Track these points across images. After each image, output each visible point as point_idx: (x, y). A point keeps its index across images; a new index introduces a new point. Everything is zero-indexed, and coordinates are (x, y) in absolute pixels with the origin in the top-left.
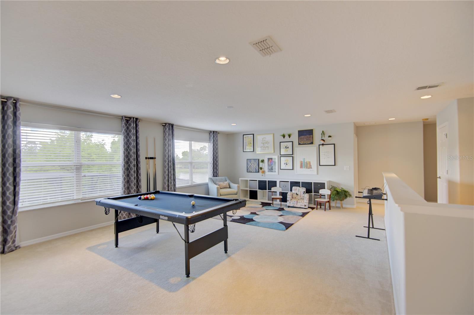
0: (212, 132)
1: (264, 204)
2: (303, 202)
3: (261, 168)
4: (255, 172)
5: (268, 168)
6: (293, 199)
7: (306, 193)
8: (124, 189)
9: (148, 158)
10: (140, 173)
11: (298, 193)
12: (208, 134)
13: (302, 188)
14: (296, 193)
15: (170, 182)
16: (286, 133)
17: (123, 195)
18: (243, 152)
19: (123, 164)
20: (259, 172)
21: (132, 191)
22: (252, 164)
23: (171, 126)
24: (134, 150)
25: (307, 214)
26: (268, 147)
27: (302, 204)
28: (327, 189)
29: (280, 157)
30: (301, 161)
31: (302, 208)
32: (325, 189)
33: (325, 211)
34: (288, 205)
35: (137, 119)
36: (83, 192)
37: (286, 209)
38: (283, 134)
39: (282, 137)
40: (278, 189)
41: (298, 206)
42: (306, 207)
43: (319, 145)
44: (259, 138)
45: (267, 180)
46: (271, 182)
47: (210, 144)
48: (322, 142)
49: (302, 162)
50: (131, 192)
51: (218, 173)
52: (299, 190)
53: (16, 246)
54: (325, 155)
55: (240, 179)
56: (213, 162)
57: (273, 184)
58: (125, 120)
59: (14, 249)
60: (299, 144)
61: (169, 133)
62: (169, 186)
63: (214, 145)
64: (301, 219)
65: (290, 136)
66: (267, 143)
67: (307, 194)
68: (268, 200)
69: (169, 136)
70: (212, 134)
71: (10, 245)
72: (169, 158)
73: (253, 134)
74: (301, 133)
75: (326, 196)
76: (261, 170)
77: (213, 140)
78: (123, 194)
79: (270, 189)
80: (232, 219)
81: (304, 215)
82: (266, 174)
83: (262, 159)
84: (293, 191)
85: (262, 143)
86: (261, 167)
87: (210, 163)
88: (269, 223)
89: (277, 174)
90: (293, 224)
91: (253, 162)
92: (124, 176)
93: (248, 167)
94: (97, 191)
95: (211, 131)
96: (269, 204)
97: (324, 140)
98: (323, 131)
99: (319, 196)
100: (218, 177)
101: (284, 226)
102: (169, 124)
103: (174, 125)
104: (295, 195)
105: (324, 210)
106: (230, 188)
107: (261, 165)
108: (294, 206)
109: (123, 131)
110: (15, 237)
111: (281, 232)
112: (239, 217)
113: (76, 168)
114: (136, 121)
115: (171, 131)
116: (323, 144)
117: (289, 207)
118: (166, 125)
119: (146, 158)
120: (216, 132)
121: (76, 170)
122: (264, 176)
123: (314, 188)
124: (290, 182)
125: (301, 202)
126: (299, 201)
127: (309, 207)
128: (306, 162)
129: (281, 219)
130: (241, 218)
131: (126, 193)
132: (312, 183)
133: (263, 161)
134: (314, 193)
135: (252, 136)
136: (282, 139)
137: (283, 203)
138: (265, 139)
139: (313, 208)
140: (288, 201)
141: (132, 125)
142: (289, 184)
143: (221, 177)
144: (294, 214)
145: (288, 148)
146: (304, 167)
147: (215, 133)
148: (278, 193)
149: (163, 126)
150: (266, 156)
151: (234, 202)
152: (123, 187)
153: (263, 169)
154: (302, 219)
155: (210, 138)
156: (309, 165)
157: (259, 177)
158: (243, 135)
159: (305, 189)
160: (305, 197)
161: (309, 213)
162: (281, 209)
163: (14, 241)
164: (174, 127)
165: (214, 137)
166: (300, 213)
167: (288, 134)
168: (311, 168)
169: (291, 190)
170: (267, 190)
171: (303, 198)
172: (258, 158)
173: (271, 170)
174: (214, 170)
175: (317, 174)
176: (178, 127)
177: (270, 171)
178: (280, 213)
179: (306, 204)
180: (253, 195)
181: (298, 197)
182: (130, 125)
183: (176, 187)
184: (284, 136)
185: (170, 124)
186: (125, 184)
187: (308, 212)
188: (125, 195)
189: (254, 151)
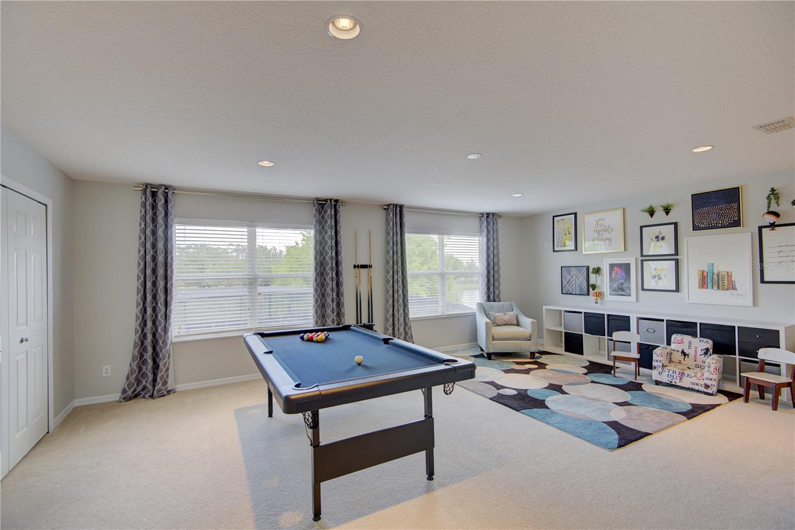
0: (485, 216)
1: (594, 368)
2: (699, 375)
3: (594, 287)
4: (580, 295)
5: (611, 287)
6: (673, 364)
7: (714, 352)
8: (315, 318)
9: (358, 267)
10: (342, 293)
11: (686, 351)
12: (478, 220)
13: (702, 339)
14: (681, 350)
15: (396, 308)
16: (658, 203)
17: (314, 327)
18: (554, 251)
19: (314, 277)
20: (588, 294)
21: (329, 321)
22: (572, 277)
23: (398, 209)
24: (332, 253)
25: (709, 410)
26: (610, 239)
27: (698, 382)
28: (786, 349)
29: (642, 261)
30: (703, 272)
31: (698, 391)
32: (779, 347)
33: (775, 408)
34: (654, 378)
35: (336, 201)
36: (259, 319)
37: (648, 387)
38: (648, 207)
39: (648, 215)
40: (633, 337)
41: (686, 382)
42: (709, 391)
43: (760, 228)
44: (588, 222)
45: (606, 313)
46: (615, 318)
47: (481, 238)
48: (771, 219)
49: (705, 274)
50: (327, 323)
51: (499, 295)
52: (690, 343)
53: (168, 389)
54: (781, 254)
55: (544, 307)
56: (486, 273)
57: (622, 323)
58: (317, 205)
59: (166, 393)
60: (695, 228)
61: (395, 221)
62: (395, 316)
63: (488, 240)
64: (679, 422)
65: (667, 211)
66: (606, 230)
67: (715, 356)
68: (608, 360)
69: (395, 227)
70: (484, 219)
71: (160, 387)
72: (394, 266)
73: (575, 214)
74: (700, 201)
75: (783, 369)
76: (593, 290)
77: (486, 230)
78: (315, 325)
79: (610, 335)
80: (498, 393)
81: (695, 411)
82: (606, 299)
83: (596, 266)
84: (673, 346)
85: (597, 231)
86: (594, 283)
87: (482, 275)
88: (579, 420)
89: (635, 300)
90: (647, 434)
91: (574, 271)
92: (316, 297)
93: (565, 282)
94: (279, 318)
95: (482, 214)
96: (606, 369)
97: (777, 215)
98: (773, 190)
99: (757, 365)
100: (499, 301)
101: (616, 437)
102: (394, 205)
103: (404, 207)
104: (678, 356)
105: (771, 408)
106: (518, 325)
107: (593, 278)
108: (674, 383)
109: (314, 222)
110: (167, 377)
111: (601, 451)
112: (516, 392)
113: (250, 282)
114: (335, 206)
115: (398, 217)
116: (773, 226)
117: (657, 383)
118: (390, 208)
119: (355, 267)
120: (493, 214)
121: (250, 285)
122: (602, 304)
123: (739, 341)
124: (667, 320)
125: (693, 375)
126: (687, 372)
127: (720, 391)
128: (716, 272)
129: (619, 415)
130: (518, 393)
131: (318, 325)
132: (734, 327)
133: (597, 271)
134: (739, 355)
135: (572, 218)
136: (647, 219)
137: (643, 370)
138: (602, 222)
139: (732, 396)
140: (655, 368)
141: (329, 212)
142: (664, 324)
143: (504, 303)
144: (666, 404)
145: (663, 238)
146: (710, 285)
147: (492, 216)
148: (634, 347)
149: (385, 209)
150: (605, 260)
151: (442, 367)
152: (315, 315)
153: (600, 287)
154: (684, 424)
155: (481, 227)
156: (726, 281)
157: (589, 305)
158: (554, 217)
159: (711, 342)
160: (707, 364)
161: (717, 408)
162: (634, 387)
163: (165, 383)
164: (405, 210)
165: (488, 223)
166: (684, 403)
167: (663, 204)
168: (734, 288)
169: (669, 343)
170: (606, 337)
171: (703, 364)
172: (587, 265)
173: (621, 290)
174: (488, 289)
175: (755, 304)
176: (412, 210)
177: (614, 293)
178: (626, 396)
179: (709, 383)
180: (573, 344)
181: (689, 361)
182: (326, 212)
183: (408, 319)
184: (652, 213)
185: (396, 205)
186: (318, 309)
187: (713, 407)
188: (318, 327)
189: (576, 249)
